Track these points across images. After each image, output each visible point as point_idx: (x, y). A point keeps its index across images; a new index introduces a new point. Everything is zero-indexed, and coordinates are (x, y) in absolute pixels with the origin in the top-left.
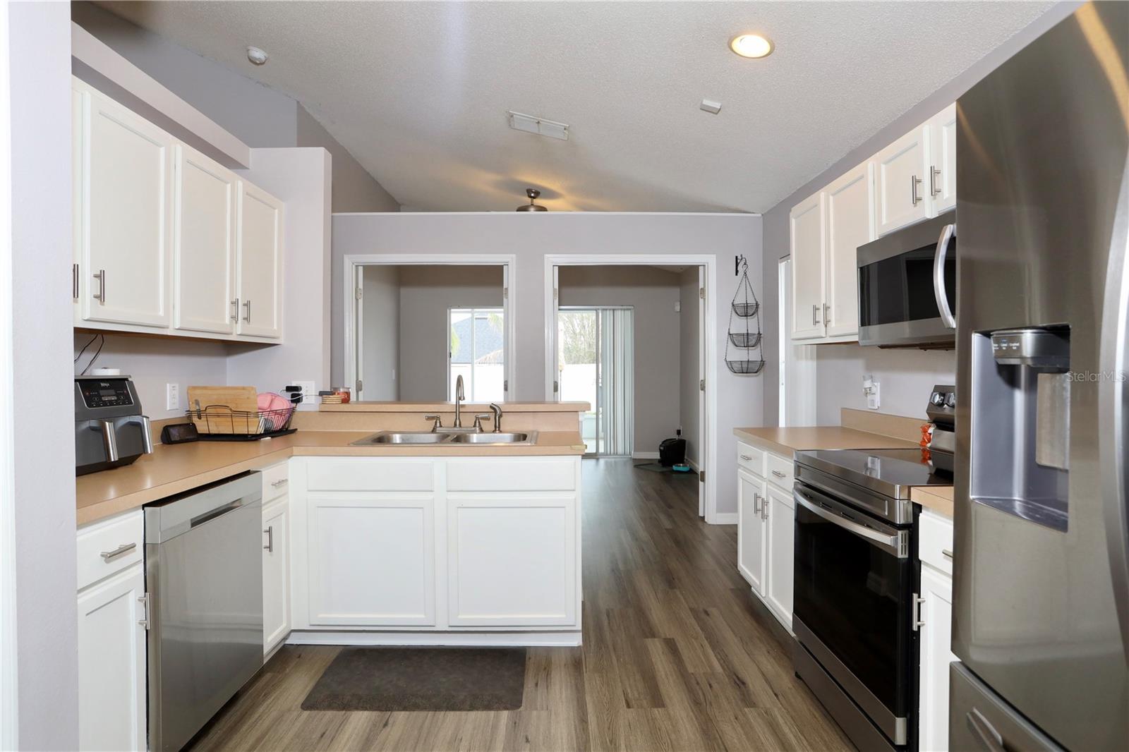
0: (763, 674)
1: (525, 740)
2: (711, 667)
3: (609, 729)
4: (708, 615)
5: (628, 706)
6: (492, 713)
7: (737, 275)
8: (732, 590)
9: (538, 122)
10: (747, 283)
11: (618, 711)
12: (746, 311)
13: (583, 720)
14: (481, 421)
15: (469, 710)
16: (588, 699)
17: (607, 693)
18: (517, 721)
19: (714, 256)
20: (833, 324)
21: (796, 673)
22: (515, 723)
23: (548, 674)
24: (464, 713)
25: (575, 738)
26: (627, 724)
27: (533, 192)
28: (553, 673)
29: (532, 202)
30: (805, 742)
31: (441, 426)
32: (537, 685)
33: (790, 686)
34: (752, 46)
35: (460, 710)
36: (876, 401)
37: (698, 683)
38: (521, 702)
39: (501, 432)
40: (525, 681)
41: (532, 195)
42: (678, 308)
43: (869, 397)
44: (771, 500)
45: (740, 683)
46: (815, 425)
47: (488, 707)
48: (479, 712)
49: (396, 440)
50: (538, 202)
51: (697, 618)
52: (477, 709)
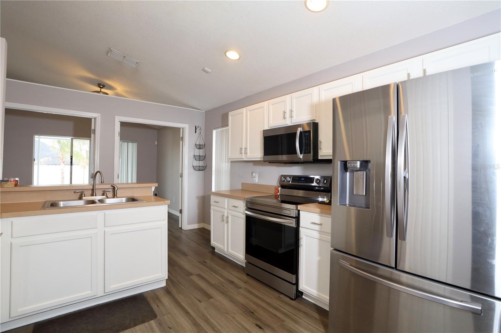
0: (236, 277)
1: (169, 328)
2: (219, 280)
3: (199, 312)
4: (206, 263)
5: (200, 302)
6: (146, 324)
7: (195, 133)
8: (208, 252)
9: (124, 57)
10: (199, 136)
11: (198, 305)
12: (200, 147)
13: (187, 313)
14: (107, 192)
15: (134, 327)
16: (183, 304)
17: (189, 300)
18: (160, 322)
19: (188, 125)
20: (248, 154)
21: (247, 274)
22: (160, 324)
23: (160, 301)
24: (132, 329)
25: (189, 320)
26: (204, 308)
27: (101, 85)
28: (162, 299)
29: (101, 90)
30: (262, 294)
31: (85, 196)
32: (158, 306)
33: (247, 278)
34: (233, 55)
35: (130, 328)
36: (256, 180)
37: (219, 287)
38: (156, 315)
39: (117, 197)
40: (152, 306)
41: (101, 86)
42: (156, 143)
43: (254, 179)
44: (230, 216)
45: (232, 282)
46: (229, 189)
47: (143, 322)
48: (140, 325)
49: (60, 205)
50: (103, 90)
51: (203, 265)
52: (138, 325)
